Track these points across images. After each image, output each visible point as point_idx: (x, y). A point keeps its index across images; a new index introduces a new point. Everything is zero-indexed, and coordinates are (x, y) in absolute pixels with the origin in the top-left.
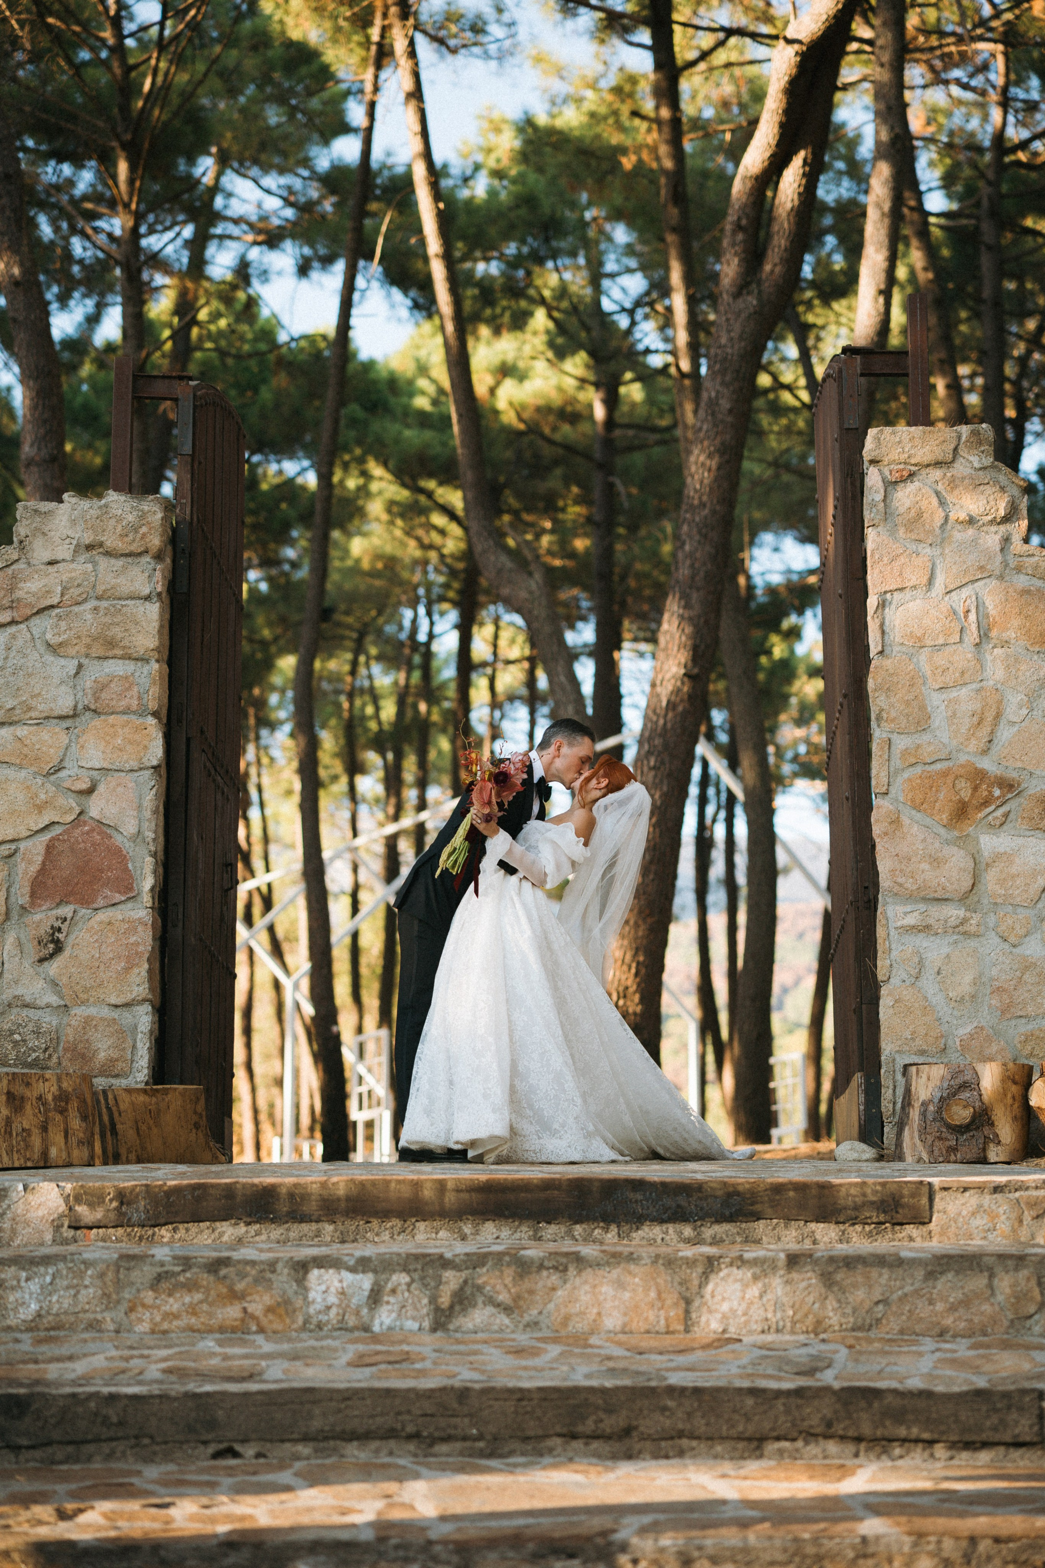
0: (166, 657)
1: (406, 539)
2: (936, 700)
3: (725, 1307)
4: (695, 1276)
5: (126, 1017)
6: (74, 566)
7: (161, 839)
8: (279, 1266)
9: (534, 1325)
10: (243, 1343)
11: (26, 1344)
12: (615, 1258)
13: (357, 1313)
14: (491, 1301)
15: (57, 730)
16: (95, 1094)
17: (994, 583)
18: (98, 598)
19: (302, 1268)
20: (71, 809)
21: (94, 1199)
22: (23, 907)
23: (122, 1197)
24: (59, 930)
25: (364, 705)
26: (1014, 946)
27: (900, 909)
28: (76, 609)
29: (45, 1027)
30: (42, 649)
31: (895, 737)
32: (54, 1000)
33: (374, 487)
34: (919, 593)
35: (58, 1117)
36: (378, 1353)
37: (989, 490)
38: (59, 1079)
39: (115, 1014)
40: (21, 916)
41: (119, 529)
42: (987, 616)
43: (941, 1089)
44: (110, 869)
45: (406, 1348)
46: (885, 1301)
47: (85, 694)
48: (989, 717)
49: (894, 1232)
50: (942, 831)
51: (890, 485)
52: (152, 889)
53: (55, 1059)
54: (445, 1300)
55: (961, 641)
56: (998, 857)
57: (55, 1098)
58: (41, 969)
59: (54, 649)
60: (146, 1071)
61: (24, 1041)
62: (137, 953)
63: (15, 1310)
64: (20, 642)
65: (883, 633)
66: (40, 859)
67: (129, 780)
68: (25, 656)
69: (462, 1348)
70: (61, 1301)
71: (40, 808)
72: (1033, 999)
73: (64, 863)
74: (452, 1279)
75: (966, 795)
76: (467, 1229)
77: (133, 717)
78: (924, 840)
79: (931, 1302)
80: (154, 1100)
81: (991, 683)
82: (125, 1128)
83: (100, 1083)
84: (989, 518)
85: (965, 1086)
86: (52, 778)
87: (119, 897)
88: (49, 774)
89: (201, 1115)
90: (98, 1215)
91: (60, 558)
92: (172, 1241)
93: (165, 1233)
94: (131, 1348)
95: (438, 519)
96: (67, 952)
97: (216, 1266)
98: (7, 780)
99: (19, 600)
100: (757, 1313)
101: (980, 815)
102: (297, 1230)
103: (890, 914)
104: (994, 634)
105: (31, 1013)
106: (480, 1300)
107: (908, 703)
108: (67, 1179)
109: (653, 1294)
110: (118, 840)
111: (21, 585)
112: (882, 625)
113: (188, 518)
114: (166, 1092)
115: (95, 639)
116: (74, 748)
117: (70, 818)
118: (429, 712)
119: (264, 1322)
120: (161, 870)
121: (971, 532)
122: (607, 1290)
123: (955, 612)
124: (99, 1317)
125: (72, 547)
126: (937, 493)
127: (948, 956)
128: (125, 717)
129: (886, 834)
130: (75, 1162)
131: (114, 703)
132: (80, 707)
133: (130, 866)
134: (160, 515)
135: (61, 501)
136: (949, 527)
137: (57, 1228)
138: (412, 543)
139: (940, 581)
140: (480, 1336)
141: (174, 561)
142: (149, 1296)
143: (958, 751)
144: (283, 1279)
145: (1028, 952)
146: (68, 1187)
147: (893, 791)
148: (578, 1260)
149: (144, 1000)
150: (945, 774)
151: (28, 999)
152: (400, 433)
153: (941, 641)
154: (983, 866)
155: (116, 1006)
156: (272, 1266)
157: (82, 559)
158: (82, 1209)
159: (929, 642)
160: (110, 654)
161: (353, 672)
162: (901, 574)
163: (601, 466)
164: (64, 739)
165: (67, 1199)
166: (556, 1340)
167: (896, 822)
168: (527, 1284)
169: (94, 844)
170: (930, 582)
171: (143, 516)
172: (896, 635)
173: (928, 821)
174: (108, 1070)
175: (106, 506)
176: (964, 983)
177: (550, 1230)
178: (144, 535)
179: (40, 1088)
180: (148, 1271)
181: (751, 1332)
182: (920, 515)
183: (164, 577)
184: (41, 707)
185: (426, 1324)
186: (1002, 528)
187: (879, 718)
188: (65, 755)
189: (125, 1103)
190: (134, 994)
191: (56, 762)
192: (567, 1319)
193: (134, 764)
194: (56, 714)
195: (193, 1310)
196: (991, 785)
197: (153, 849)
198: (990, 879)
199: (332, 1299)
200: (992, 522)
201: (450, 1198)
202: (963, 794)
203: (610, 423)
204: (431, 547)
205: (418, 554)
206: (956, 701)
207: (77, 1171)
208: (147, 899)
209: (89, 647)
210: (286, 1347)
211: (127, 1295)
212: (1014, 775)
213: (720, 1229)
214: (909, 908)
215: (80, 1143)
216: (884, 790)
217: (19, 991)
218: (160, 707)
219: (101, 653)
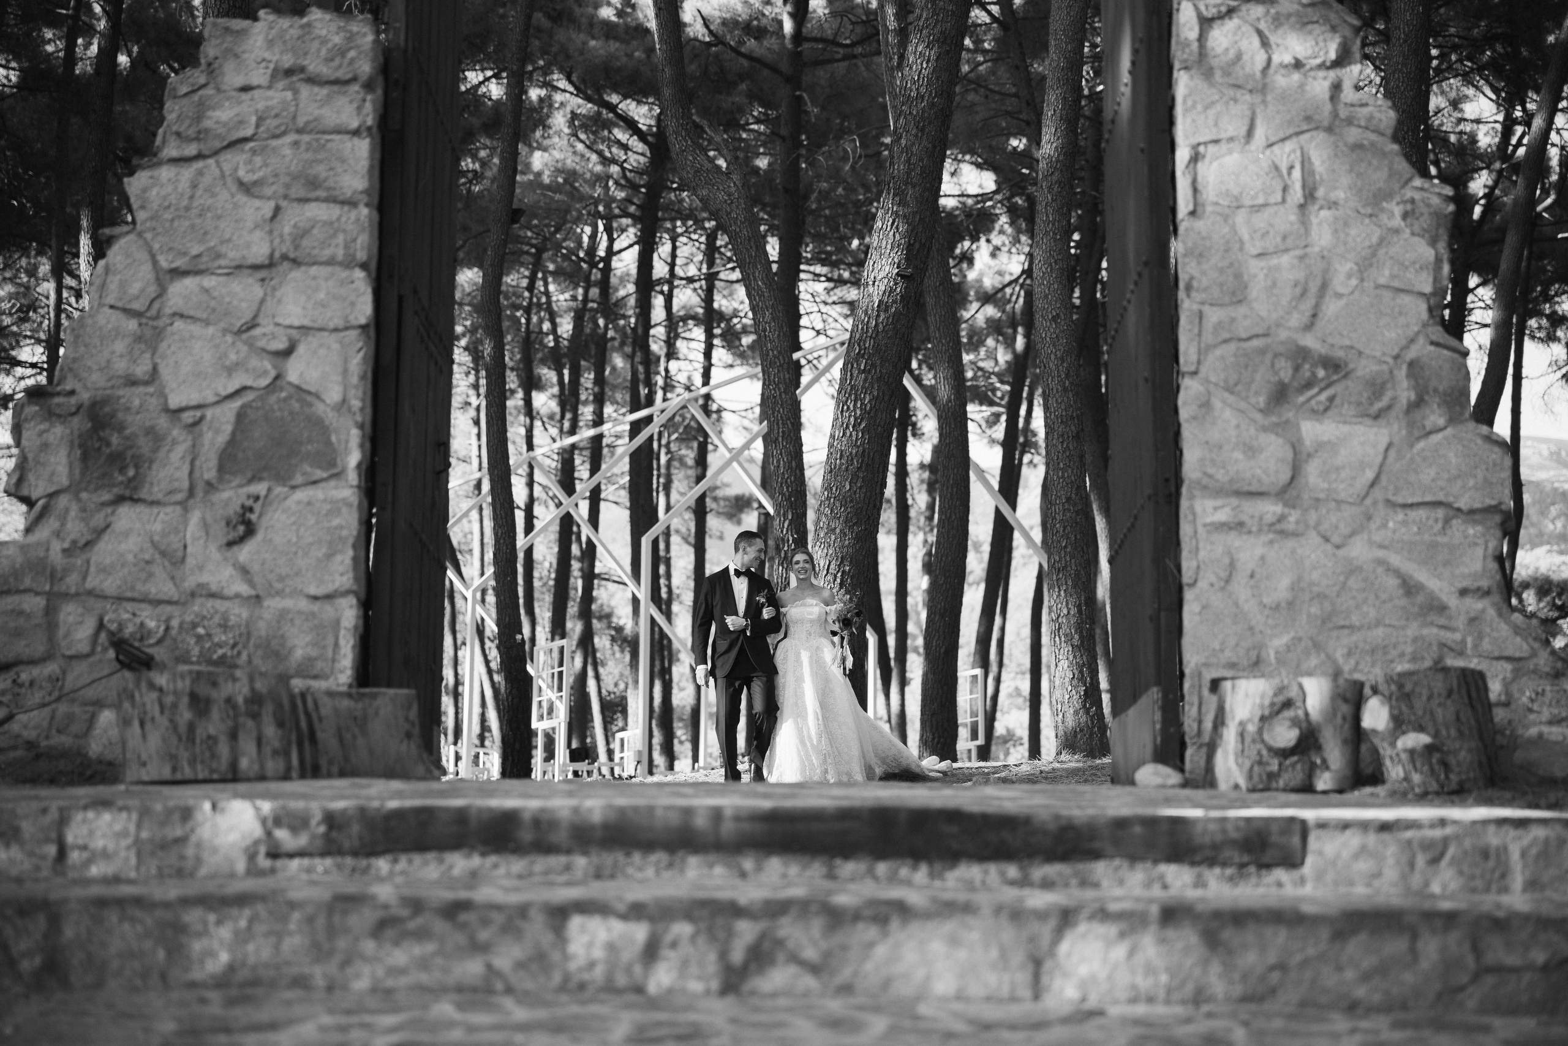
0: (376, 200)
1: (587, 153)
2: (1255, 268)
3: (1084, 970)
4: (1046, 931)
5: (327, 611)
6: (270, 93)
7: (369, 410)
8: (533, 913)
9: (847, 989)
10: (490, 1007)
11: (215, 1006)
12: (948, 909)
13: (628, 970)
14: (795, 959)
15: (250, 280)
16: (292, 697)
17: (1321, 136)
18: (300, 131)
19: (559, 914)
20: (266, 372)
21: (297, 823)
22: (209, 484)
23: (331, 820)
24: (251, 510)
25: (541, 321)
26: (1338, 547)
27: (1209, 504)
28: (274, 143)
29: (233, 620)
30: (234, 188)
31: (1206, 309)
32: (243, 589)
33: (558, 97)
34: (1235, 145)
35: (250, 723)
36: (659, 1024)
37: (1317, 29)
38: (251, 680)
39: (315, 607)
40: (206, 493)
41: (323, 52)
42: (1312, 173)
43: (1262, 706)
44: (310, 441)
45: (692, 1017)
46: (1281, 967)
47: (282, 241)
48: (1314, 288)
49: (1259, 876)
50: (1258, 416)
51: (1206, 23)
52: (359, 466)
53: (244, 656)
54: (737, 956)
55: (1284, 201)
56: (1320, 446)
57: (247, 701)
58: (229, 554)
59: (247, 188)
60: (349, 672)
61: (209, 635)
62: (340, 538)
63: (202, 962)
64: (206, 180)
65: (1195, 190)
66: (229, 428)
67: (332, 340)
68: (213, 195)
69: (762, 1018)
70: (259, 951)
71: (230, 370)
72: (1357, 607)
73: (257, 435)
74: (746, 931)
75: (1286, 374)
76: (748, 864)
77: (338, 269)
78: (1238, 426)
79: (1339, 969)
80: (360, 705)
81: (1316, 249)
82: (326, 736)
83: (297, 684)
84: (1318, 61)
85: (1288, 704)
86: (245, 336)
87: (319, 474)
88: (240, 332)
89: (413, 724)
90: (302, 841)
91: (255, 82)
92: (391, 874)
93: (382, 864)
94: (348, 1012)
95: (620, 135)
96: (259, 536)
97: (453, 910)
98: (192, 337)
99: (207, 131)
100: (1123, 978)
101: (1301, 399)
102: (541, 863)
103: (1198, 508)
104: (1320, 193)
105: (219, 605)
106: (781, 957)
107: (1221, 271)
108: (265, 796)
109: (994, 953)
110: (320, 409)
111: (210, 113)
112: (1194, 182)
113: (402, 43)
114: (374, 696)
115: (295, 178)
116: (269, 303)
117: (264, 382)
118: (606, 328)
119: (514, 980)
120: (368, 445)
121: (1296, 77)
122: (937, 947)
123: (1277, 168)
124: (307, 970)
125: (269, 71)
126: (1260, 33)
127: (1263, 558)
128: (329, 269)
129: (1194, 418)
130: (270, 773)
131: (316, 252)
132: (277, 255)
133: (333, 438)
134: (370, 38)
135: (255, 19)
136: (1271, 71)
137: (252, 857)
138: (594, 157)
139: (1260, 133)
140: (782, 1002)
141: (386, 93)
142: (369, 946)
143: (1278, 325)
144: (537, 928)
145: (1354, 554)
146: (266, 807)
147: (1203, 370)
148: (902, 909)
149: (348, 592)
150: (1262, 352)
151: (214, 588)
152: (585, 43)
153: (1261, 200)
154: (1304, 456)
155: (315, 598)
156: (523, 911)
157: (280, 85)
158: (282, 835)
159: (1247, 202)
160: (313, 195)
161: (531, 288)
162: (1216, 124)
163: (788, 80)
164: (258, 291)
165: (264, 821)
166: (877, 1009)
167: (1206, 405)
168: (839, 938)
169: (291, 413)
170: (1250, 133)
171: (351, 38)
172: (1210, 193)
173: (1243, 405)
174: (306, 670)
175: (309, 25)
176: (1281, 588)
177: (848, 868)
178: (352, 61)
179: (227, 689)
180: (366, 917)
181: (1116, 1002)
182: (1239, 57)
183: (375, 110)
184: (232, 254)
185: (715, 985)
186: (1332, 74)
187: (1189, 288)
188: (259, 310)
189: (327, 707)
190: (337, 585)
191: (248, 316)
192: (886, 984)
193: (338, 322)
194: (250, 261)
195: (424, 964)
196: (1314, 365)
197: (359, 418)
198: (1312, 473)
199: (598, 953)
200: (1322, 66)
201: (728, 828)
202: (1282, 374)
203: (798, 36)
204: (613, 161)
205: (599, 168)
206: (1277, 268)
207: (274, 786)
208: (353, 477)
209: (287, 186)
210: (541, 1014)
211: (342, 943)
212: (1341, 354)
213: (1052, 870)
214: (1219, 502)
215: (275, 753)
216: (1193, 368)
217: (205, 578)
218: (369, 258)
219: (302, 193)
